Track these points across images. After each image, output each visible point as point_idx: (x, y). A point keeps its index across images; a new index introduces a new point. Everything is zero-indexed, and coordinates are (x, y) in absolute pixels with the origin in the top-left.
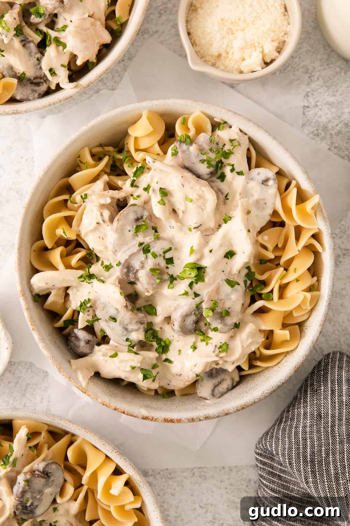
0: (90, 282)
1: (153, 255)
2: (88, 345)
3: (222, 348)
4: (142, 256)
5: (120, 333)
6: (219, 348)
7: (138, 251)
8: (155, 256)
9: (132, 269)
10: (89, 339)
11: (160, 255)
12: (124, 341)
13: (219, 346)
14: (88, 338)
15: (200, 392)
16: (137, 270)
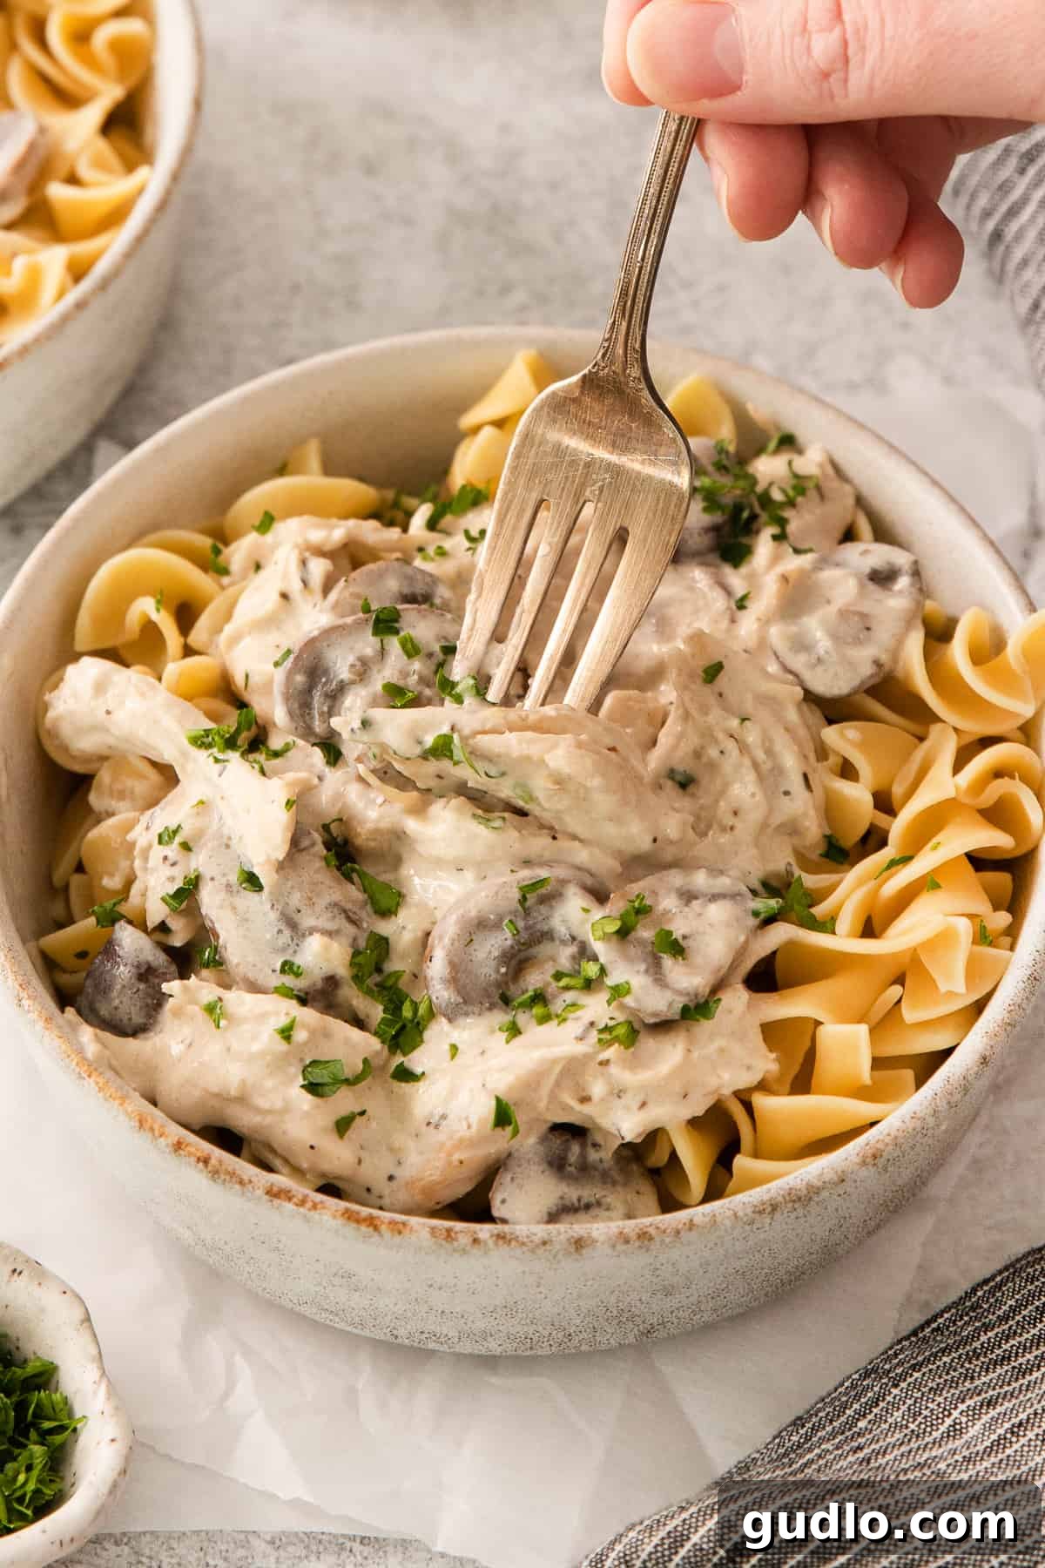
0: (220, 756)
1: (404, 646)
2: (142, 986)
3: (611, 1032)
4: (367, 643)
5: (268, 936)
6: (601, 1031)
7: (358, 624)
8: (411, 649)
9: (324, 680)
10: (155, 964)
11: (430, 655)
12: (274, 971)
13: (603, 1025)
14: (150, 958)
15: (503, 1201)
16: (342, 681)
